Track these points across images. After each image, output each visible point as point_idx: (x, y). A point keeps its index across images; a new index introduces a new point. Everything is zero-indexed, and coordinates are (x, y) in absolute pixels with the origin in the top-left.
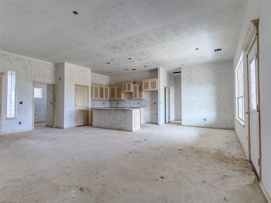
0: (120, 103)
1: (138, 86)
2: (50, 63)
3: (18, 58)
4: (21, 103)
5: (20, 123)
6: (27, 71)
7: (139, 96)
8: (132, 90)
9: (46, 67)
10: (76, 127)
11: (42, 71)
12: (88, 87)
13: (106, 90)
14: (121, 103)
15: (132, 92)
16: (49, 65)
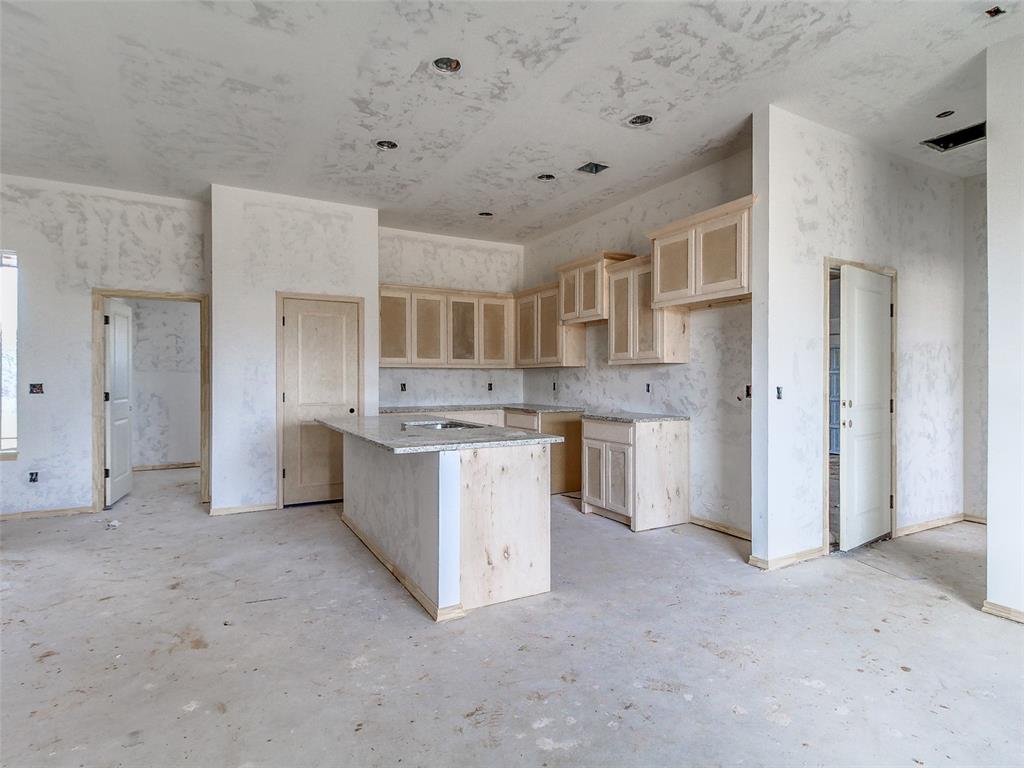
0: (564, 388)
1: (633, 276)
2: (180, 203)
3: (17, 189)
4: (36, 388)
5: (34, 478)
6: (60, 244)
7: (642, 341)
8: (604, 308)
9: (159, 220)
10: (285, 507)
11: (137, 242)
12: (356, 305)
13: (494, 316)
14: (568, 387)
15: (606, 317)
16: (173, 209)
